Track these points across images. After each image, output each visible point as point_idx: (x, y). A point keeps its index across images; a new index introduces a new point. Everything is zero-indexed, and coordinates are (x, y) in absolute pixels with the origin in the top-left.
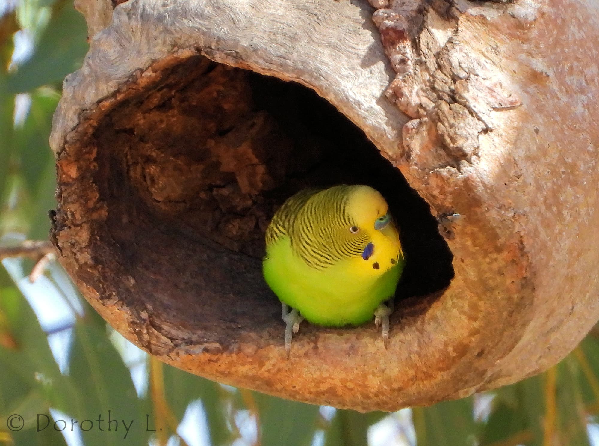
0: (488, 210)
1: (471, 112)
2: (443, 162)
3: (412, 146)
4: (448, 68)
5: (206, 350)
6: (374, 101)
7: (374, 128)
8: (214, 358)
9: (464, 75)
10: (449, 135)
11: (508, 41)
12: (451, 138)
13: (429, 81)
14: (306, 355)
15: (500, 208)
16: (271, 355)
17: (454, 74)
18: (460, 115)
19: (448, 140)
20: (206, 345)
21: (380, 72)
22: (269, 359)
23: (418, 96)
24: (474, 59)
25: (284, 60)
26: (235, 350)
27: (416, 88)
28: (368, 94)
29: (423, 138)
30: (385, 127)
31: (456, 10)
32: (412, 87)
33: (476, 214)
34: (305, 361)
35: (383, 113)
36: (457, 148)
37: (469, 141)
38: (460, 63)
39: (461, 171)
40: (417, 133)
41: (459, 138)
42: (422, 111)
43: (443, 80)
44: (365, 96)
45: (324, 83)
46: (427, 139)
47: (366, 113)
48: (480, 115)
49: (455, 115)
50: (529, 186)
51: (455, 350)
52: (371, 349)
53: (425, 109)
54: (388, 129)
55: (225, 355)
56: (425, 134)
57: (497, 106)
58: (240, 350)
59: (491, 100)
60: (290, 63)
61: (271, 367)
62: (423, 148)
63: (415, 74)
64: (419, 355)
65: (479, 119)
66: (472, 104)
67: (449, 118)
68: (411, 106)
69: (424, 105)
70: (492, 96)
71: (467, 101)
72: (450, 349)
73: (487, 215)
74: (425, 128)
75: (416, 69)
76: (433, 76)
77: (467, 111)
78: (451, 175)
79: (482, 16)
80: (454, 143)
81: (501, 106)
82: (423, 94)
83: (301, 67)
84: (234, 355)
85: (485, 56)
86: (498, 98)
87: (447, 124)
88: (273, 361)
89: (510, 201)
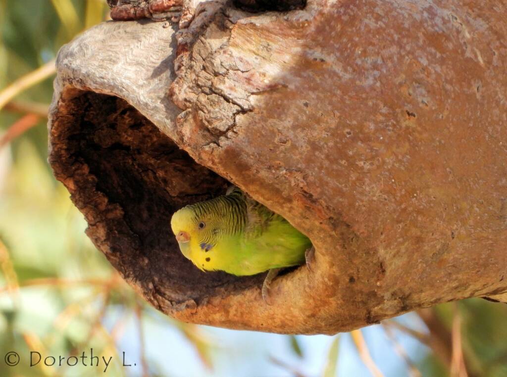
0: (258, 172)
1: (227, 100)
2: (209, 140)
3: (184, 132)
4: (210, 68)
5: (187, 306)
6: (159, 101)
7: (159, 122)
8: (194, 311)
9: (223, 72)
10: (206, 120)
11: (281, 39)
12: (208, 122)
13: (195, 79)
14: (255, 299)
15: (270, 168)
16: (232, 303)
17: (215, 71)
18: (216, 103)
19: (206, 123)
20: (187, 302)
21: (167, 78)
22: (231, 306)
23: (186, 93)
24: (237, 58)
25: (102, 80)
26: (205, 303)
27: (185, 86)
28: (154, 97)
29: (191, 124)
30: (166, 120)
31: (229, 22)
32: (182, 87)
33: (249, 176)
34: (256, 304)
35: (164, 110)
36: (213, 128)
37: (224, 121)
38: (221, 62)
39: (220, 145)
40: (186, 121)
41: (214, 120)
42: (188, 104)
43: (206, 78)
44: (152, 99)
45: (125, 93)
46: (194, 125)
47: (152, 112)
48: (235, 100)
49: (212, 103)
50: (300, 148)
51: (329, 280)
52: (286, 288)
53: (189, 102)
54: (168, 122)
55: (199, 308)
56: (192, 121)
57: (255, 91)
58: (209, 302)
59: (248, 87)
60: (106, 81)
61: (235, 312)
62: (193, 132)
63: (186, 76)
64: (309, 287)
65: (234, 103)
66: (226, 92)
67: (207, 107)
68: (180, 101)
69: (188, 99)
70: (249, 84)
71: (222, 91)
72: (326, 280)
73: (259, 175)
74: (191, 116)
75: (186, 73)
76: (198, 76)
77: (222, 99)
78: (213, 149)
79: (251, 23)
80: (211, 125)
81: (259, 91)
82: (190, 90)
83: (112, 84)
84: (205, 307)
85: (256, 54)
86: (255, 85)
87: (206, 111)
88: (234, 307)
89: (278, 162)
